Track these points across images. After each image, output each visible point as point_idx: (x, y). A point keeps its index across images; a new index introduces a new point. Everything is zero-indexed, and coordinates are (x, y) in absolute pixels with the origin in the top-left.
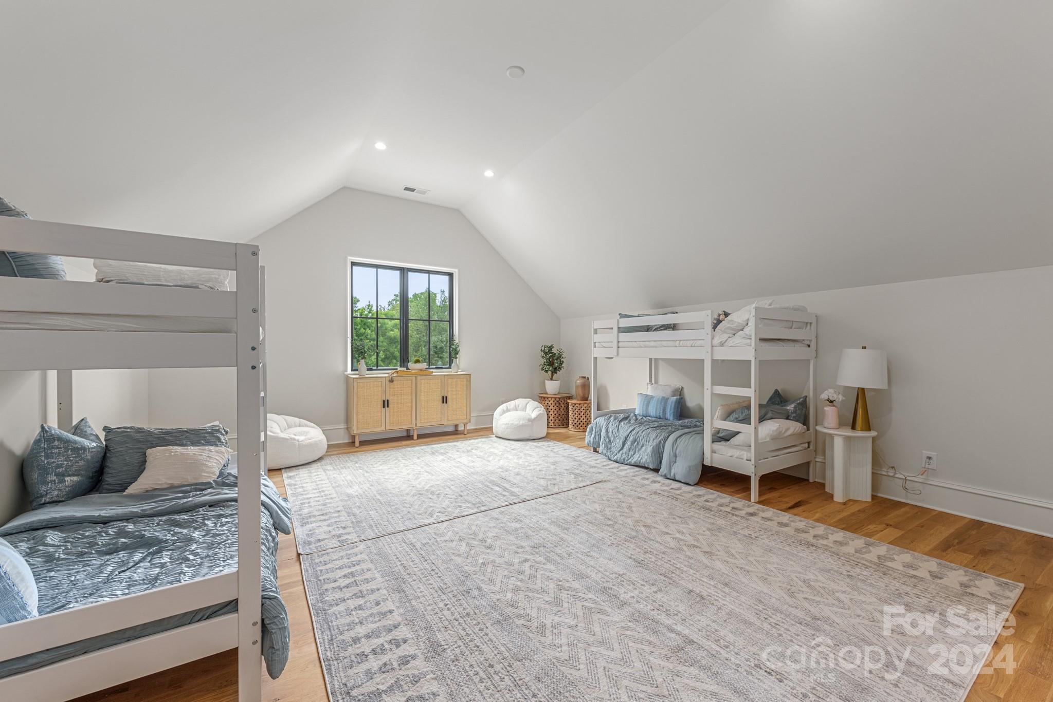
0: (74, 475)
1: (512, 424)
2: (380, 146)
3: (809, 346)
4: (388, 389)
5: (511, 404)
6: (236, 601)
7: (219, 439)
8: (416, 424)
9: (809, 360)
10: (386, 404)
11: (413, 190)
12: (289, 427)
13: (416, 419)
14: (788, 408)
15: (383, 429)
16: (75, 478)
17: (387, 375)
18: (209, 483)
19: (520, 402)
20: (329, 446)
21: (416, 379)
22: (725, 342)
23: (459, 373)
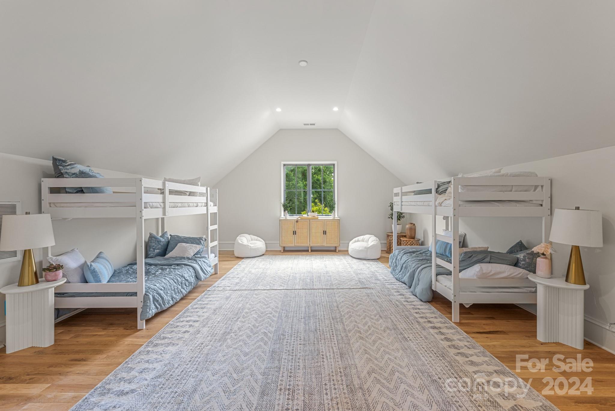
0: (157, 249)
1: (356, 249)
2: (279, 110)
3: (542, 205)
4: (296, 226)
5: (361, 238)
6: (136, 293)
7: (201, 242)
8: (310, 244)
9: (542, 217)
10: (295, 233)
11: (314, 124)
12: (252, 240)
13: (310, 241)
14: (518, 256)
15: (293, 245)
16: (158, 251)
17: (296, 219)
18: (185, 257)
19: (367, 237)
20: (266, 250)
21: (310, 221)
22: (442, 203)
23: (336, 219)
